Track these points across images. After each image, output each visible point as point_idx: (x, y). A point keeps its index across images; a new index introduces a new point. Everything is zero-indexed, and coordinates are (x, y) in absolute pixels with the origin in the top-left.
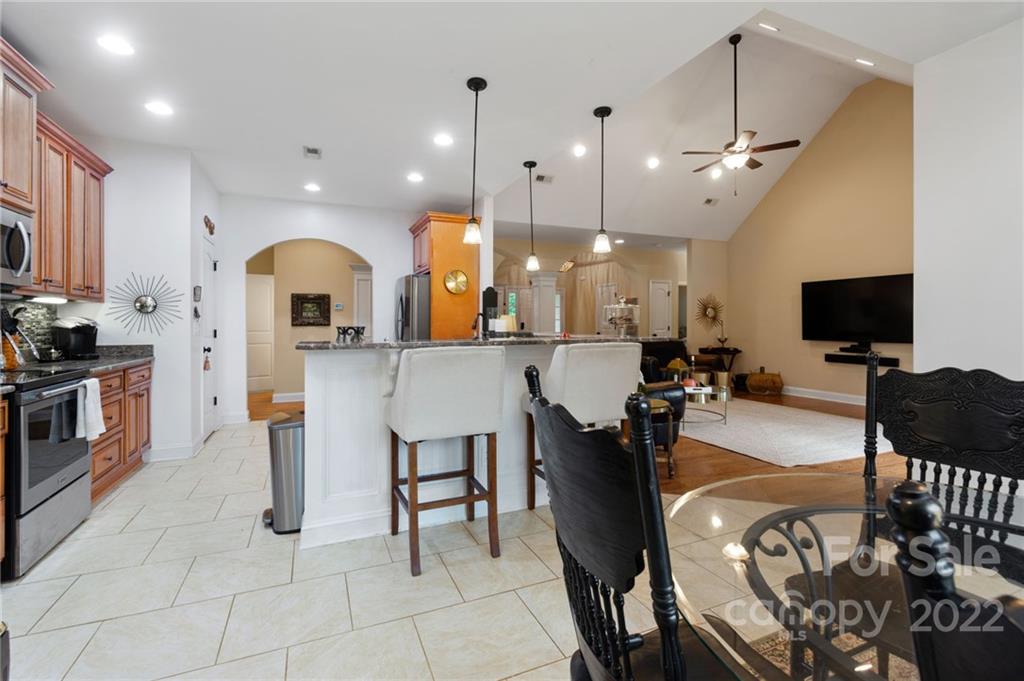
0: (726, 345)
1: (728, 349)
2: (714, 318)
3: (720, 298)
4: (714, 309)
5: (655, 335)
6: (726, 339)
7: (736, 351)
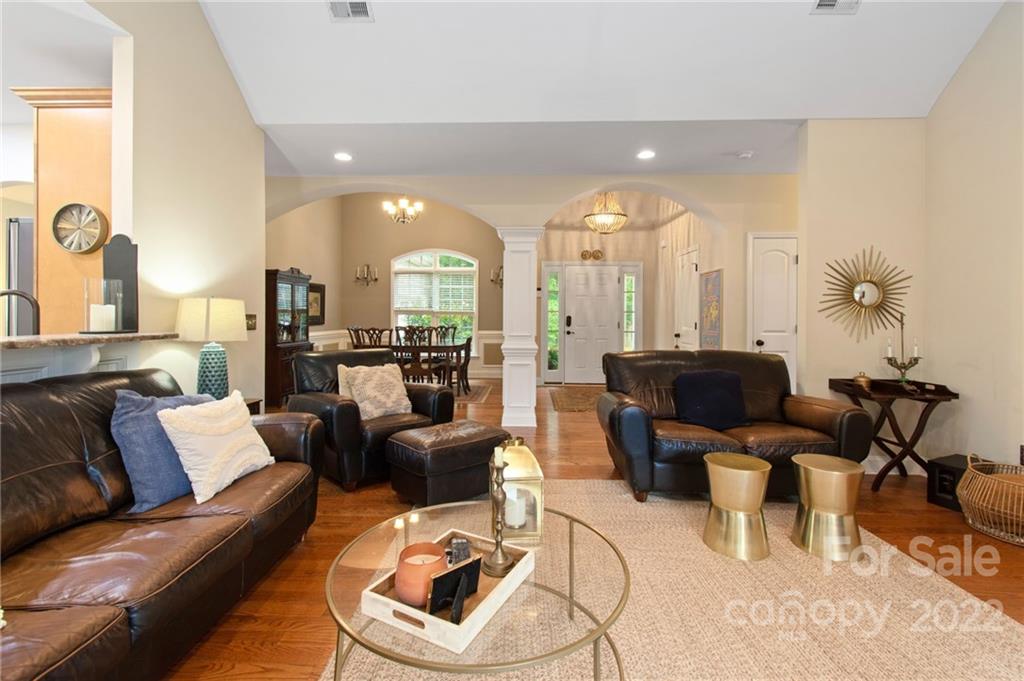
0: (913, 375)
1: (921, 386)
2: (880, 307)
3: (895, 258)
4: (881, 285)
5: (760, 343)
6: (915, 361)
7: (943, 393)
